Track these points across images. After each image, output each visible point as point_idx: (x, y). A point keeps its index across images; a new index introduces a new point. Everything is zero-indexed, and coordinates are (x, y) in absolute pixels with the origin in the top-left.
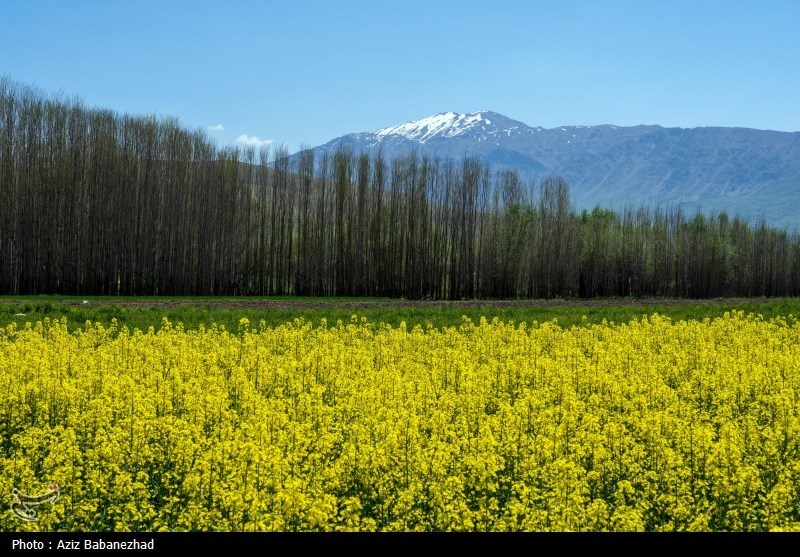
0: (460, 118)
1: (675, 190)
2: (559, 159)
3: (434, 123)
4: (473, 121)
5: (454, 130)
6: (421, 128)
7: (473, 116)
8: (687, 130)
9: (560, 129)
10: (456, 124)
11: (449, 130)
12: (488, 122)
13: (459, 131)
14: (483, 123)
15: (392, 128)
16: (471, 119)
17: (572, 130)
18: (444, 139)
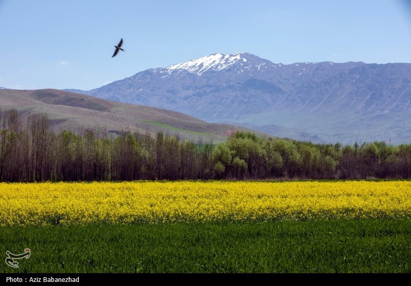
0: (226, 57)
1: (373, 106)
2: (294, 85)
3: (208, 61)
4: (234, 60)
5: (222, 66)
6: (198, 64)
7: (235, 56)
8: (381, 65)
9: (294, 65)
10: (223, 62)
11: (218, 66)
12: (245, 60)
13: (225, 67)
14: (241, 60)
15: (179, 65)
16: (233, 58)
17: (302, 65)
18: (214, 72)
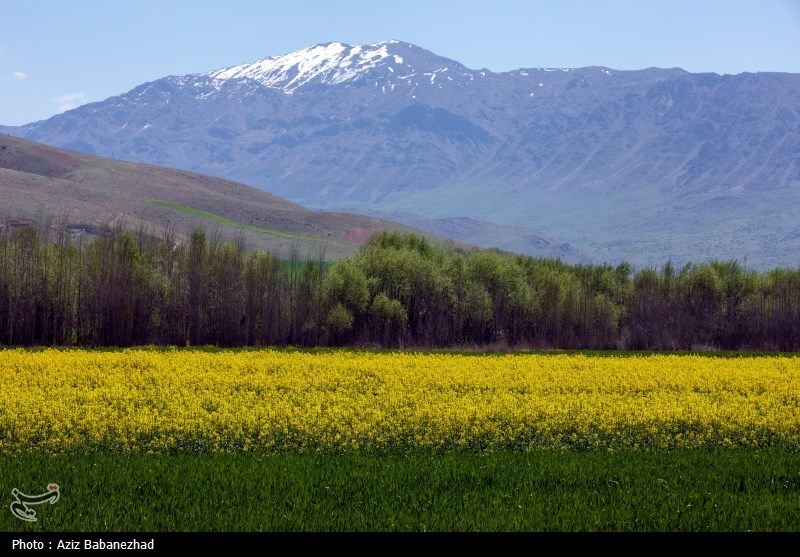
0: (353, 52)
1: (705, 175)
2: (515, 122)
3: (309, 60)
4: (374, 59)
5: (343, 72)
6: (286, 68)
7: (375, 49)
8: (727, 77)
9: (517, 73)
10: (345, 63)
11: (333, 72)
12: (399, 60)
13: (350, 74)
14: (390, 60)
15: (240, 68)
16: (370, 55)
17: (537, 74)
18: (324, 87)
